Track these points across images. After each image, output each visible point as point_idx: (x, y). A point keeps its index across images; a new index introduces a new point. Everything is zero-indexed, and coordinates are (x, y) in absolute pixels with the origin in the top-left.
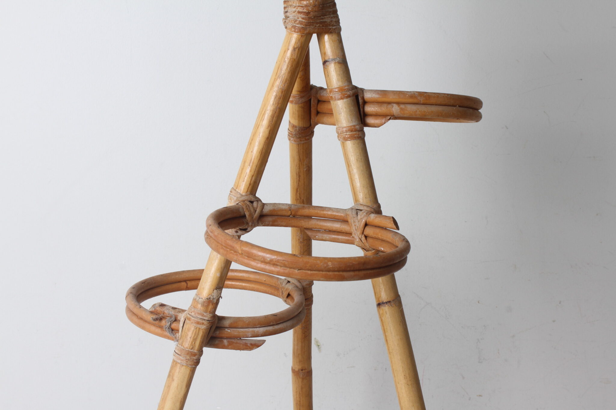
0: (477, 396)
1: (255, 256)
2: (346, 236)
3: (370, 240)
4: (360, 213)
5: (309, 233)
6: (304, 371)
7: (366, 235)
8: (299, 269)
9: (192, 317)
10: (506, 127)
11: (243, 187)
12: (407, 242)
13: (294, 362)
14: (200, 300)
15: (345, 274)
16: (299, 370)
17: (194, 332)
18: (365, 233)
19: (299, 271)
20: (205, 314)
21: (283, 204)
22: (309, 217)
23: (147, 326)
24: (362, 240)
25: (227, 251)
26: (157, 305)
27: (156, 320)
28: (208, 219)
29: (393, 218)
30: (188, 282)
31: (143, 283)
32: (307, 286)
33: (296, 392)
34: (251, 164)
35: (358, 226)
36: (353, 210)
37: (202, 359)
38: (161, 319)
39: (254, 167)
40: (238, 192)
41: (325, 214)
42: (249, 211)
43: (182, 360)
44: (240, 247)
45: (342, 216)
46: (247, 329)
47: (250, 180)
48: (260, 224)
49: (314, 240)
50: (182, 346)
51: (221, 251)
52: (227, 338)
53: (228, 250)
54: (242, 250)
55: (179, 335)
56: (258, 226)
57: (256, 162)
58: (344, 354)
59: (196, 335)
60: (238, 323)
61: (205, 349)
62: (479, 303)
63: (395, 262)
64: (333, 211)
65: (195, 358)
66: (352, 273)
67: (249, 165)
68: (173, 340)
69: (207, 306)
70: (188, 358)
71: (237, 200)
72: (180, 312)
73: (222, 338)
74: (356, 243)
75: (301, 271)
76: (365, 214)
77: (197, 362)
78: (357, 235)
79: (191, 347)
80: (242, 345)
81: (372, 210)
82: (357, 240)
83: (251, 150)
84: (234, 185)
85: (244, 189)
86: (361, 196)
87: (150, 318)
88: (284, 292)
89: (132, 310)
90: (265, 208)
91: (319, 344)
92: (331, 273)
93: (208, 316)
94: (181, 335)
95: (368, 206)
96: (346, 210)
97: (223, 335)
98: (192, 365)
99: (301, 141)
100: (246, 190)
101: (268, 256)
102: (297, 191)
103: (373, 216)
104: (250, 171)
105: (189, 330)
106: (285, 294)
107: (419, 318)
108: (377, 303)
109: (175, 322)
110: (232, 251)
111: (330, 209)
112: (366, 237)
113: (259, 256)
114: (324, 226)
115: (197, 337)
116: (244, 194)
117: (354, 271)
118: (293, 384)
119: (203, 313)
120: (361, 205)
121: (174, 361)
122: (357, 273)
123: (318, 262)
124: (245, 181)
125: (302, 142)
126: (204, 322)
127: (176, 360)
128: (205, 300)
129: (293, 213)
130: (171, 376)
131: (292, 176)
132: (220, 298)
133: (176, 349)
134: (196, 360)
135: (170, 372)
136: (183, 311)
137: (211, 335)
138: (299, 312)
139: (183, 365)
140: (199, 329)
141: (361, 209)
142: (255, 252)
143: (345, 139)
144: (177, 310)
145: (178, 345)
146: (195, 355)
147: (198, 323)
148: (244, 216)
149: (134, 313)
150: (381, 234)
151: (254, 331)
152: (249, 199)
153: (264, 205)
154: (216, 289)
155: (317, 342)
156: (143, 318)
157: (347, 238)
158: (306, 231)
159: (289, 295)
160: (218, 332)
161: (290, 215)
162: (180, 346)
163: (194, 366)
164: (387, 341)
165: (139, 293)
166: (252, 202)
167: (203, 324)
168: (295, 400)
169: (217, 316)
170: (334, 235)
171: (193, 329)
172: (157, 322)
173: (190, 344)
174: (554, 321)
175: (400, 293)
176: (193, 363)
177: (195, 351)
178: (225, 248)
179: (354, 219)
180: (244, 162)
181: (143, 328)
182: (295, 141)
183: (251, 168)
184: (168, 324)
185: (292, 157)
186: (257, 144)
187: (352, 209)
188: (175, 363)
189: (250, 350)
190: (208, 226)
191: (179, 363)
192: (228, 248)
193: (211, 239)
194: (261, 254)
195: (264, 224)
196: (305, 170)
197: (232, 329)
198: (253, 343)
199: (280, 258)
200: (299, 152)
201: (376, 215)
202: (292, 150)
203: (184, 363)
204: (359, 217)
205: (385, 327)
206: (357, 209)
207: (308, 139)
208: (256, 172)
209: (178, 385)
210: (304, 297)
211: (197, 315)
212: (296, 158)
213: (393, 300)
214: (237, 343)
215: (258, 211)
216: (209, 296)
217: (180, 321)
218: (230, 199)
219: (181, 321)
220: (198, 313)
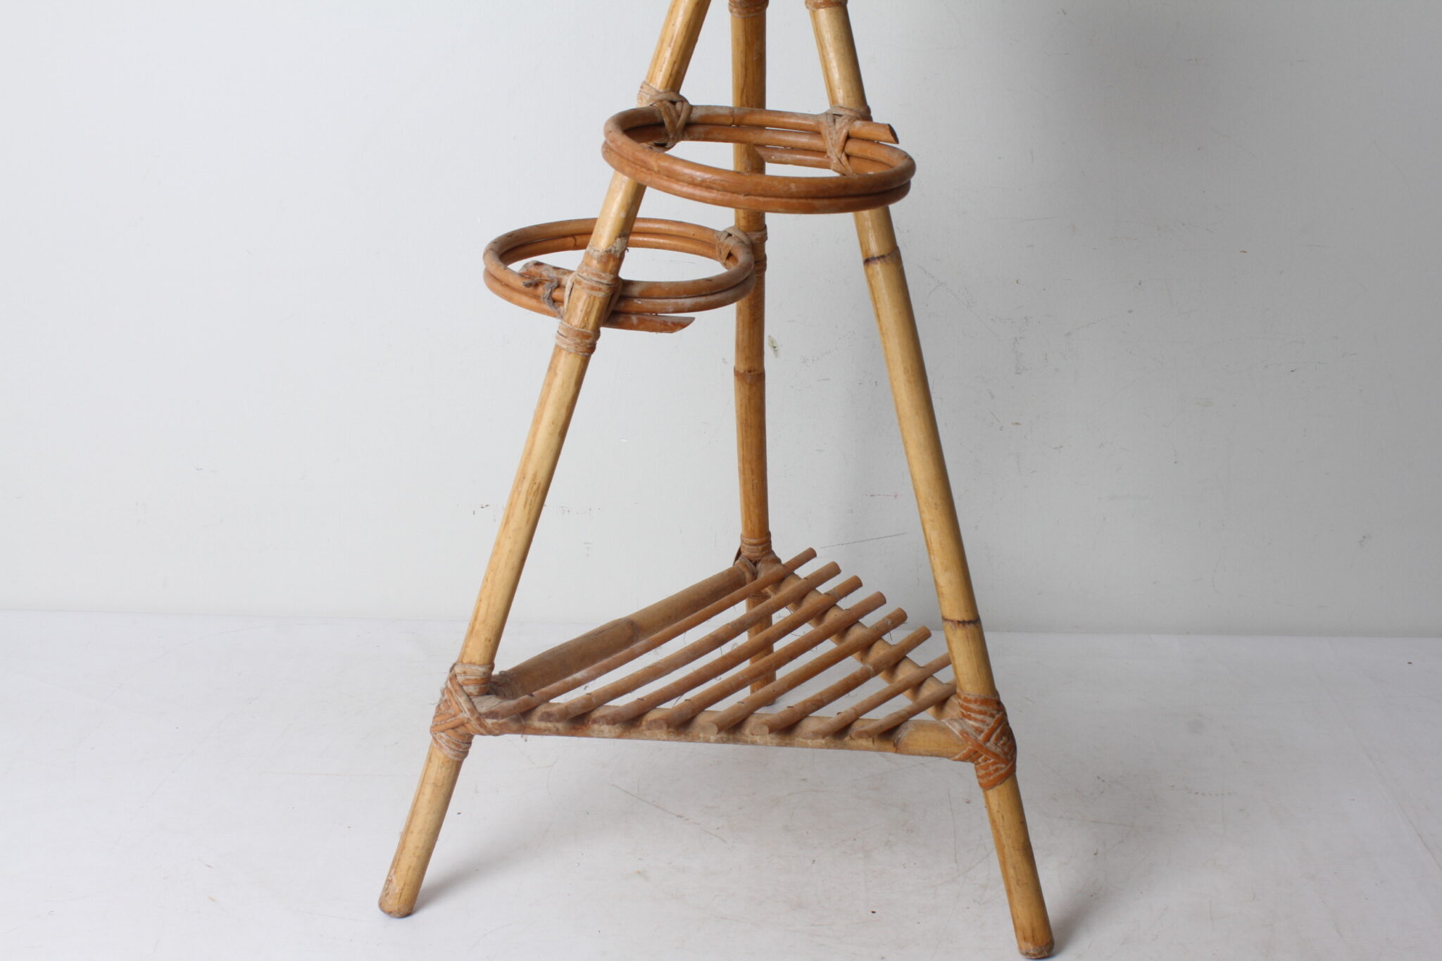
0: (1013, 424)
1: (679, 174)
2: (817, 156)
3: (853, 161)
4: (838, 120)
5: (761, 152)
6: (752, 373)
7: (848, 153)
8: (746, 193)
9: (582, 280)
10: (1063, 11)
11: (660, 81)
12: (911, 159)
13: (737, 359)
14: (596, 253)
15: (816, 203)
16: (745, 372)
17: (587, 302)
18: (847, 150)
19: (746, 197)
20: (603, 275)
21: (721, 107)
22: (761, 127)
23: (516, 296)
24: (842, 161)
25: (636, 169)
26: (531, 264)
27: (528, 285)
28: (607, 124)
29: (889, 126)
30: (576, 237)
31: (508, 236)
32: (759, 242)
33: (741, 405)
34: (672, 44)
35: (835, 140)
36: (829, 117)
37: (599, 343)
38: (536, 285)
39: (677, 49)
40: (652, 88)
41: (785, 123)
42: (670, 116)
43: (568, 345)
44: (656, 162)
45: (811, 125)
46: (666, 301)
47: (670, 69)
48: (686, 136)
49: (769, 162)
50: (568, 323)
51: (628, 169)
52: (637, 313)
53: (638, 167)
54: (659, 166)
55: (564, 308)
56: (683, 140)
57: (680, 40)
58: (813, 360)
59: (591, 307)
60: (653, 290)
61: (603, 329)
62: (1017, 282)
63: (891, 187)
64: (799, 118)
65: (588, 341)
66: (826, 202)
67: (670, 46)
68: (555, 316)
69: (606, 264)
70: (578, 341)
71: (651, 99)
72: (565, 274)
73: (628, 313)
74: (832, 167)
75: (749, 197)
76: (846, 121)
77: (592, 349)
78: (834, 154)
79: (583, 325)
80: (658, 324)
81: (858, 115)
82: (835, 162)
83: (673, 23)
84: (647, 77)
85: (662, 82)
86: (840, 94)
87: (519, 283)
88: (722, 251)
89: (492, 272)
90: (693, 112)
91: (775, 345)
92: (794, 201)
93: (607, 278)
94: (568, 307)
95: (851, 110)
96: (818, 115)
97: (629, 309)
98: (584, 352)
99: (748, 12)
100: (664, 85)
101: (699, 175)
102: (742, 92)
103: (858, 124)
104: (672, 55)
105: (579, 299)
106: (725, 254)
107: (927, 305)
108: (865, 258)
109: (557, 290)
110: (644, 169)
111: (792, 115)
112: (848, 156)
113: (684, 174)
114: (785, 141)
115: (591, 309)
116: (661, 90)
117: (829, 198)
118: (736, 392)
119: (600, 273)
120: (841, 107)
121: (557, 346)
122: (834, 201)
123: (776, 183)
124: (664, 70)
125: (751, 15)
126: (601, 286)
127: (560, 344)
128: (603, 254)
129: (736, 121)
130: (552, 368)
131: (735, 69)
132: (626, 251)
133: (559, 327)
134: (590, 344)
135: (552, 362)
136: (570, 272)
137: (612, 308)
138: (745, 277)
139: (570, 353)
140: (595, 297)
141: (841, 113)
142: (678, 168)
143: (817, 6)
144: (561, 271)
145: (563, 323)
146: (588, 337)
147: (593, 288)
148: (662, 124)
149: (495, 278)
150: (870, 151)
151: (677, 304)
152: (670, 98)
153: (692, 107)
154: (620, 236)
155: (772, 341)
156: (510, 284)
157: (819, 159)
158: (757, 149)
159: (730, 255)
160: (622, 304)
161: (733, 124)
162: (566, 324)
163: (586, 354)
164: (878, 316)
165: (505, 250)
166: (673, 103)
167: (600, 289)
168: (739, 417)
169: (622, 279)
170: (799, 154)
171: (585, 297)
172: (531, 289)
173: (581, 319)
174: (1130, 312)
175: (899, 243)
176: (585, 349)
177: (589, 330)
178: (632, 165)
179: (831, 129)
180: (662, 41)
181: (510, 299)
182: (739, 13)
183: (673, 49)
184: (547, 292)
185: (735, 39)
186: (681, 12)
187: (826, 114)
188: (558, 349)
189: (672, 332)
190: (607, 133)
191: (564, 349)
192: (638, 165)
193: (612, 152)
194: (687, 171)
195: (691, 137)
196: (755, 59)
197: (643, 300)
198: (676, 321)
199: (716, 177)
200: (745, 31)
201: (863, 122)
202: (734, 28)
203: (572, 349)
204: (838, 126)
205: (876, 296)
206: (835, 115)
207: (760, 10)
208: (679, 57)
209: (563, 383)
210: (753, 257)
211: (590, 276)
212: (742, 40)
213: (889, 255)
214: (651, 321)
215: (683, 116)
216: (609, 248)
217: (564, 287)
218: (640, 98)
219: (567, 287)
220: (592, 274)
